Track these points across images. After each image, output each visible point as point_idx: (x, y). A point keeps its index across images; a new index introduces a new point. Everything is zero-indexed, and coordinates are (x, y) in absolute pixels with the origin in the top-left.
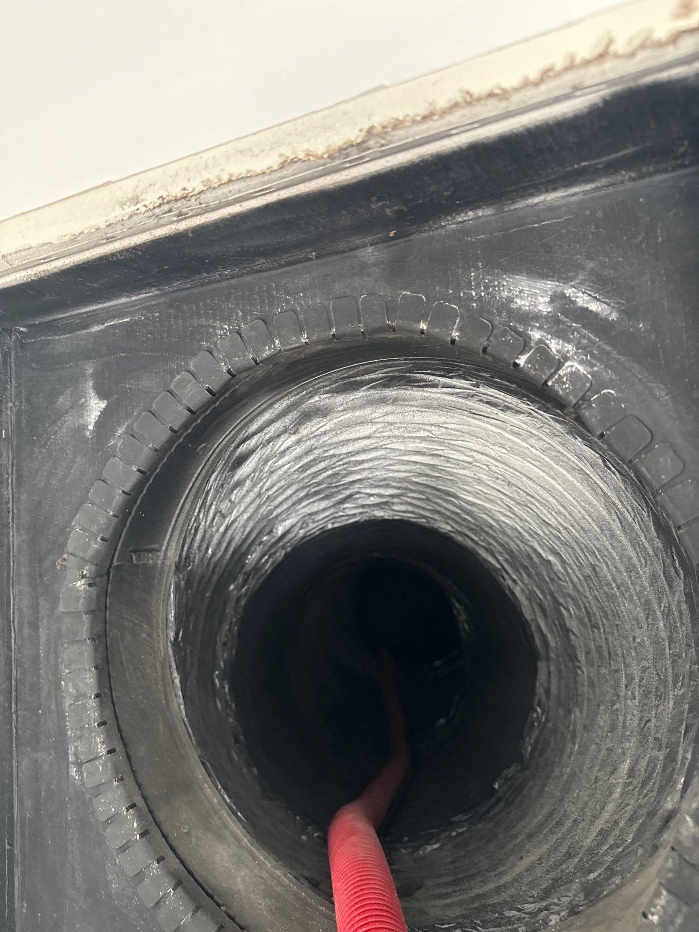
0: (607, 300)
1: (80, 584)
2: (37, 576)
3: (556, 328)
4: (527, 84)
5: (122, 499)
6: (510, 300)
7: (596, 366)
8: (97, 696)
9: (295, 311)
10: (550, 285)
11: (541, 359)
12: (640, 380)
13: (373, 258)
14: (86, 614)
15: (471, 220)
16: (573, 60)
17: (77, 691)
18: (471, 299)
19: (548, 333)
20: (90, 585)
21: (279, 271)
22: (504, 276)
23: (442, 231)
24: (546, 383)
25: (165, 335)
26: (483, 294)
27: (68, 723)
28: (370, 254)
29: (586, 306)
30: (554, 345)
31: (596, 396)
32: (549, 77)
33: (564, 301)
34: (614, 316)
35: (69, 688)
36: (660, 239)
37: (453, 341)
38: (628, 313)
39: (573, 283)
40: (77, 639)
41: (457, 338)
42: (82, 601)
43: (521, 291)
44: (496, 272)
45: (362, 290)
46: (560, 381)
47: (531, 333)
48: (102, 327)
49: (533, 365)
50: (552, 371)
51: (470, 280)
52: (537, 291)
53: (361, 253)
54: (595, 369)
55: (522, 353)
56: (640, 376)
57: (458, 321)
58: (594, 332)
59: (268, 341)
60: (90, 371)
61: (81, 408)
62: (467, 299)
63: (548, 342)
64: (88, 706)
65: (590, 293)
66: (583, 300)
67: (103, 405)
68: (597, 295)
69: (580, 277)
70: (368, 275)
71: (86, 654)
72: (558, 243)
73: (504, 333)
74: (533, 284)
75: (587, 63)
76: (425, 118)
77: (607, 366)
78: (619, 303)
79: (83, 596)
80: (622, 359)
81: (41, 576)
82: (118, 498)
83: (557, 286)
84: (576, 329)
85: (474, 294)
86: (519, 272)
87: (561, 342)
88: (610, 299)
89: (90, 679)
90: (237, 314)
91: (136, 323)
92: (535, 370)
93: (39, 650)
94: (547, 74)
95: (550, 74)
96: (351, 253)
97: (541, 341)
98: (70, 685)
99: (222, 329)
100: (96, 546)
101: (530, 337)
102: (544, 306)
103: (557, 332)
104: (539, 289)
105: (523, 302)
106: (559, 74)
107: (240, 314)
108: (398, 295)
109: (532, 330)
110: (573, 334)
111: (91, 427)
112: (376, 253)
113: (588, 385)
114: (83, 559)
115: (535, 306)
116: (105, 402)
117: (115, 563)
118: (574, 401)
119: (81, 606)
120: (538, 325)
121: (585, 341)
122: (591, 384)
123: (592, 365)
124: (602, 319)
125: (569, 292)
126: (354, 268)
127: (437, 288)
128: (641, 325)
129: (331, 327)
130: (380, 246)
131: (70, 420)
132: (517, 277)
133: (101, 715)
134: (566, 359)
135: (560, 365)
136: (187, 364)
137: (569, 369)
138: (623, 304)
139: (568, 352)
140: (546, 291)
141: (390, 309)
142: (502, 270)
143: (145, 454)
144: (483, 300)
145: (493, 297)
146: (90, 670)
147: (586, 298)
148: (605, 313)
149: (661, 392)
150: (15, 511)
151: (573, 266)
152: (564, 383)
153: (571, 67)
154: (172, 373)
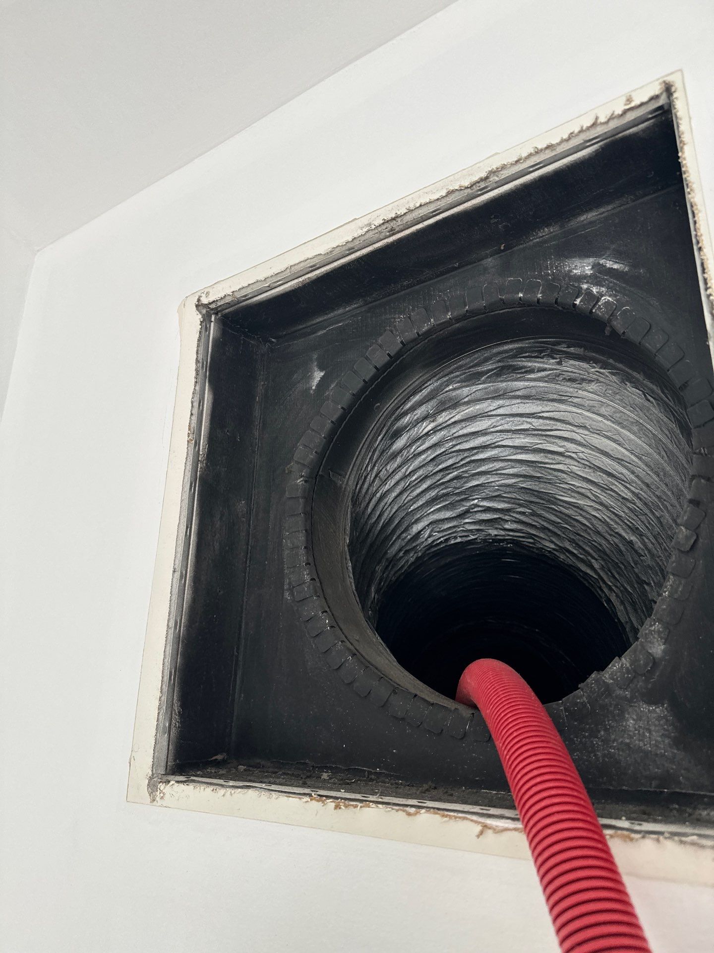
0: (622, 262)
1: (300, 481)
2: (271, 481)
3: (595, 281)
4: (563, 141)
5: (330, 426)
6: (570, 271)
7: (618, 296)
8: (305, 548)
9: (444, 301)
10: (591, 260)
11: (588, 298)
12: (642, 298)
13: (491, 264)
14: (302, 498)
15: (547, 235)
16: (582, 127)
17: (293, 545)
18: (549, 274)
19: (591, 284)
20: (306, 481)
21: (436, 280)
22: (566, 260)
23: (531, 243)
24: (591, 312)
25: (364, 328)
26: (555, 271)
27: (285, 566)
28: (489, 262)
29: (611, 267)
30: (595, 290)
31: (619, 313)
32: (573, 136)
33: (599, 267)
34: (627, 269)
35: (287, 543)
36: (649, 228)
37: (538, 300)
38: (634, 266)
39: (604, 257)
40: (296, 513)
41: (541, 298)
42: (300, 491)
43: (576, 266)
44: (562, 259)
45: (485, 282)
46: (599, 308)
47: (582, 286)
48: (325, 331)
49: (584, 303)
50: (594, 303)
51: (548, 266)
52: (584, 264)
53: (484, 262)
54: (618, 297)
55: (577, 297)
56: (642, 296)
57: (541, 288)
58: (616, 279)
59: (427, 321)
60: (315, 357)
61: (309, 378)
62: (546, 275)
63: (591, 289)
64: (300, 553)
65: (613, 260)
66: (609, 264)
67: (322, 374)
68: (617, 261)
69: (608, 253)
70: (489, 273)
71: (300, 522)
72: (595, 239)
73: (567, 288)
74: (582, 261)
75: (588, 128)
76: (517, 162)
77: (624, 294)
78: (629, 262)
79: (301, 488)
80: (632, 289)
81: (273, 480)
82: (328, 425)
83: (595, 260)
84: (606, 279)
85: (550, 272)
86: (575, 257)
87: (599, 287)
88: (624, 261)
89: (302, 538)
90: (409, 308)
91: (347, 325)
92: (585, 304)
93: (269, 524)
94: (571, 136)
95: (573, 135)
96: (478, 263)
97: (588, 289)
98: (289, 541)
99: (399, 318)
100: (312, 456)
101: (581, 288)
102: (588, 271)
103: (596, 282)
104: (585, 263)
105: (577, 271)
106: (577, 135)
107: (411, 308)
108: (505, 281)
109: (582, 284)
110: (605, 282)
111: (314, 388)
112: (493, 261)
113: (614, 307)
114: (304, 465)
115: (584, 272)
116: (324, 372)
117: (320, 473)
118: (607, 317)
119: (299, 493)
120: (585, 281)
121: (611, 285)
122: (616, 306)
123: (616, 296)
124: (620, 272)
125: (602, 262)
126: (480, 271)
127: (529, 273)
128: (641, 271)
129: (466, 306)
130: (496, 256)
131: (300, 387)
132: (574, 259)
133: (307, 559)
134: (602, 296)
135: (598, 300)
136: (376, 341)
137: (604, 301)
138: (632, 262)
139: (603, 292)
140: (590, 263)
141: (501, 290)
142: (565, 257)
143: (347, 398)
144: (555, 274)
145: (561, 271)
146: (302, 532)
147: (611, 263)
148: (622, 269)
149: (654, 302)
150: (260, 445)
151: (604, 248)
152: (602, 309)
153: (581, 131)
154: (367, 348)
